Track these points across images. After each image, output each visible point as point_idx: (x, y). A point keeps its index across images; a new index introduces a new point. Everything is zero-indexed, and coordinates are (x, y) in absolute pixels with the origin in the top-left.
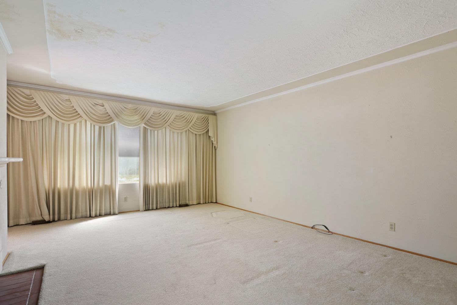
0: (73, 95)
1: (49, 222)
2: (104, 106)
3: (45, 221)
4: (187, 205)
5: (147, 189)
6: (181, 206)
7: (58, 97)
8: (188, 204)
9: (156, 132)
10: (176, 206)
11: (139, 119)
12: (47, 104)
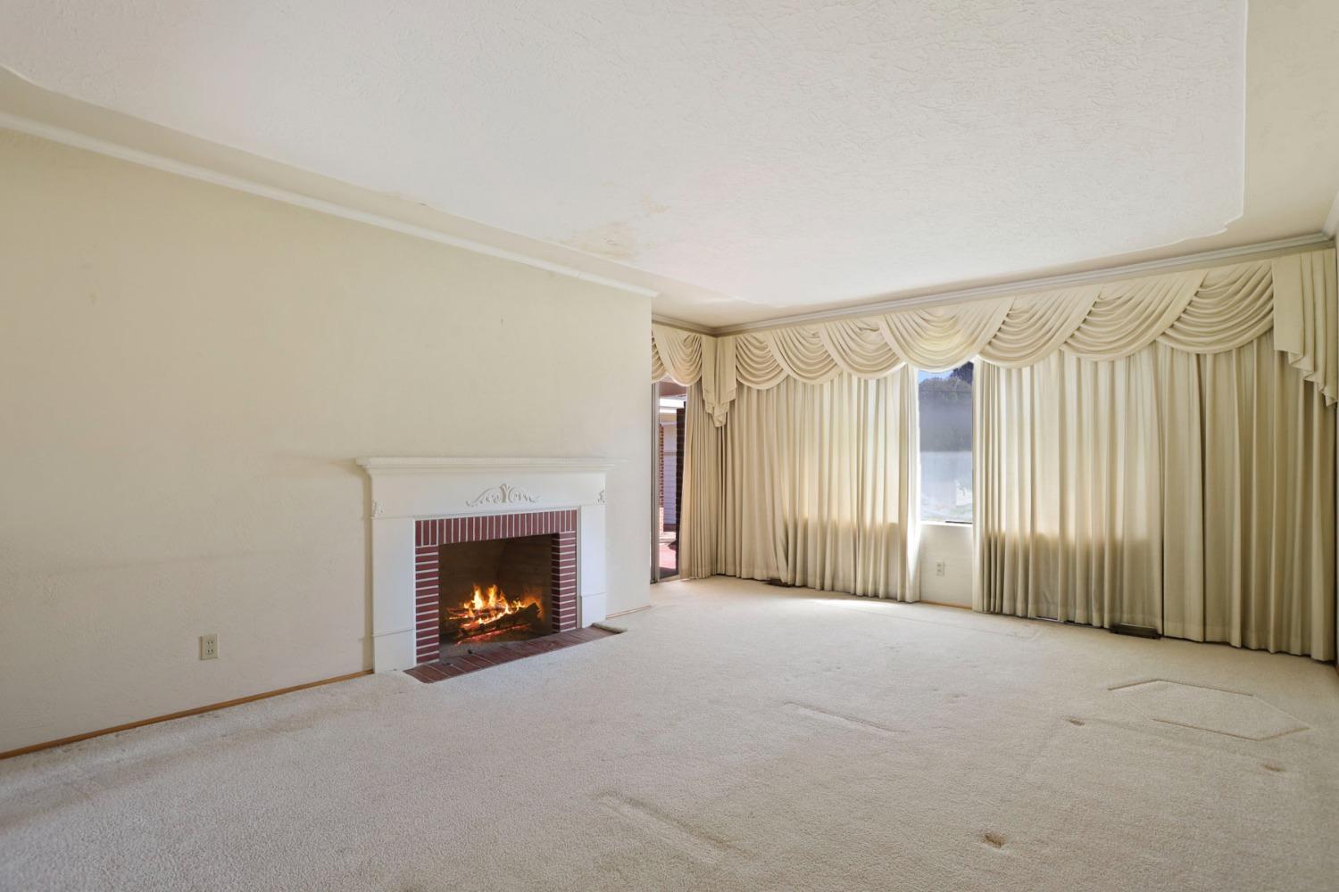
0: (822, 320)
1: (786, 585)
2: (878, 330)
3: (780, 580)
4: (1153, 635)
5: (993, 549)
6: (1117, 629)
7: (799, 333)
8: (1160, 632)
9: (1026, 372)
10: (1102, 627)
11: (961, 345)
12: (782, 351)
